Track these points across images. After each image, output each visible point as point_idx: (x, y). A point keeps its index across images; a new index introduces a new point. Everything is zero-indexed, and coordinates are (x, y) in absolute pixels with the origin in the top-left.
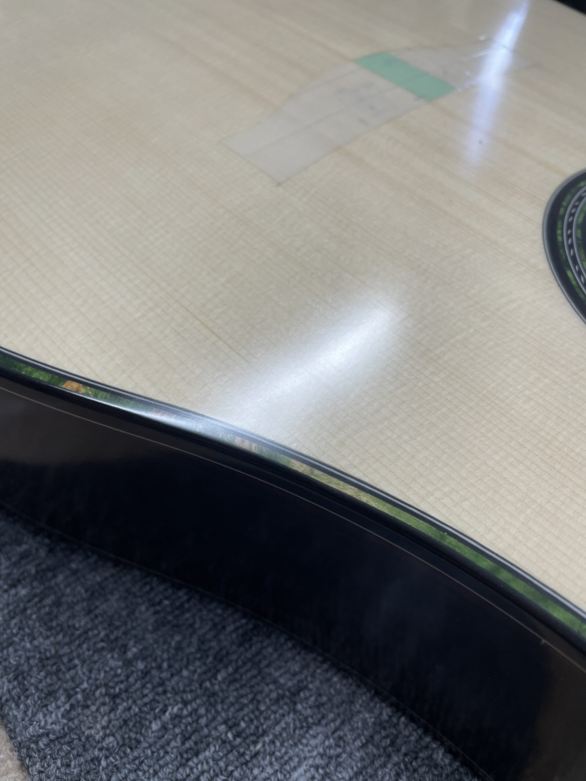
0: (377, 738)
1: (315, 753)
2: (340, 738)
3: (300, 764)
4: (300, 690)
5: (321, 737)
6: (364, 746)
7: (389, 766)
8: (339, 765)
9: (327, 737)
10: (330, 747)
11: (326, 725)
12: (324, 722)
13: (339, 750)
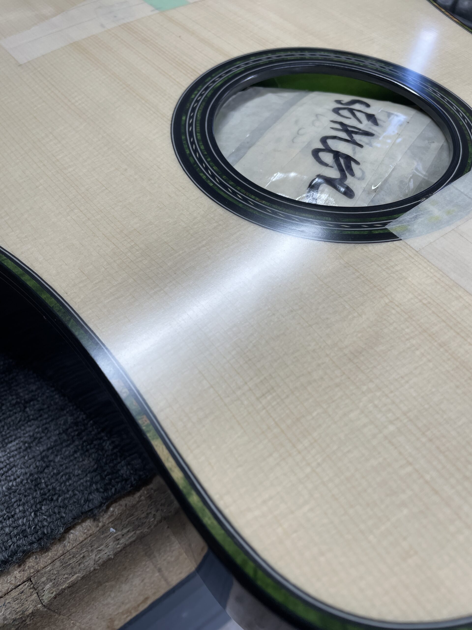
0: (70, 430)
1: (27, 435)
2: (46, 428)
3: (15, 440)
4: (32, 400)
5: (34, 427)
6: (60, 434)
7: (72, 446)
8: (39, 442)
9: (38, 427)
10: (38, 433)
11: (41, 420)
12: (39, 419)
13: (43, 435)
